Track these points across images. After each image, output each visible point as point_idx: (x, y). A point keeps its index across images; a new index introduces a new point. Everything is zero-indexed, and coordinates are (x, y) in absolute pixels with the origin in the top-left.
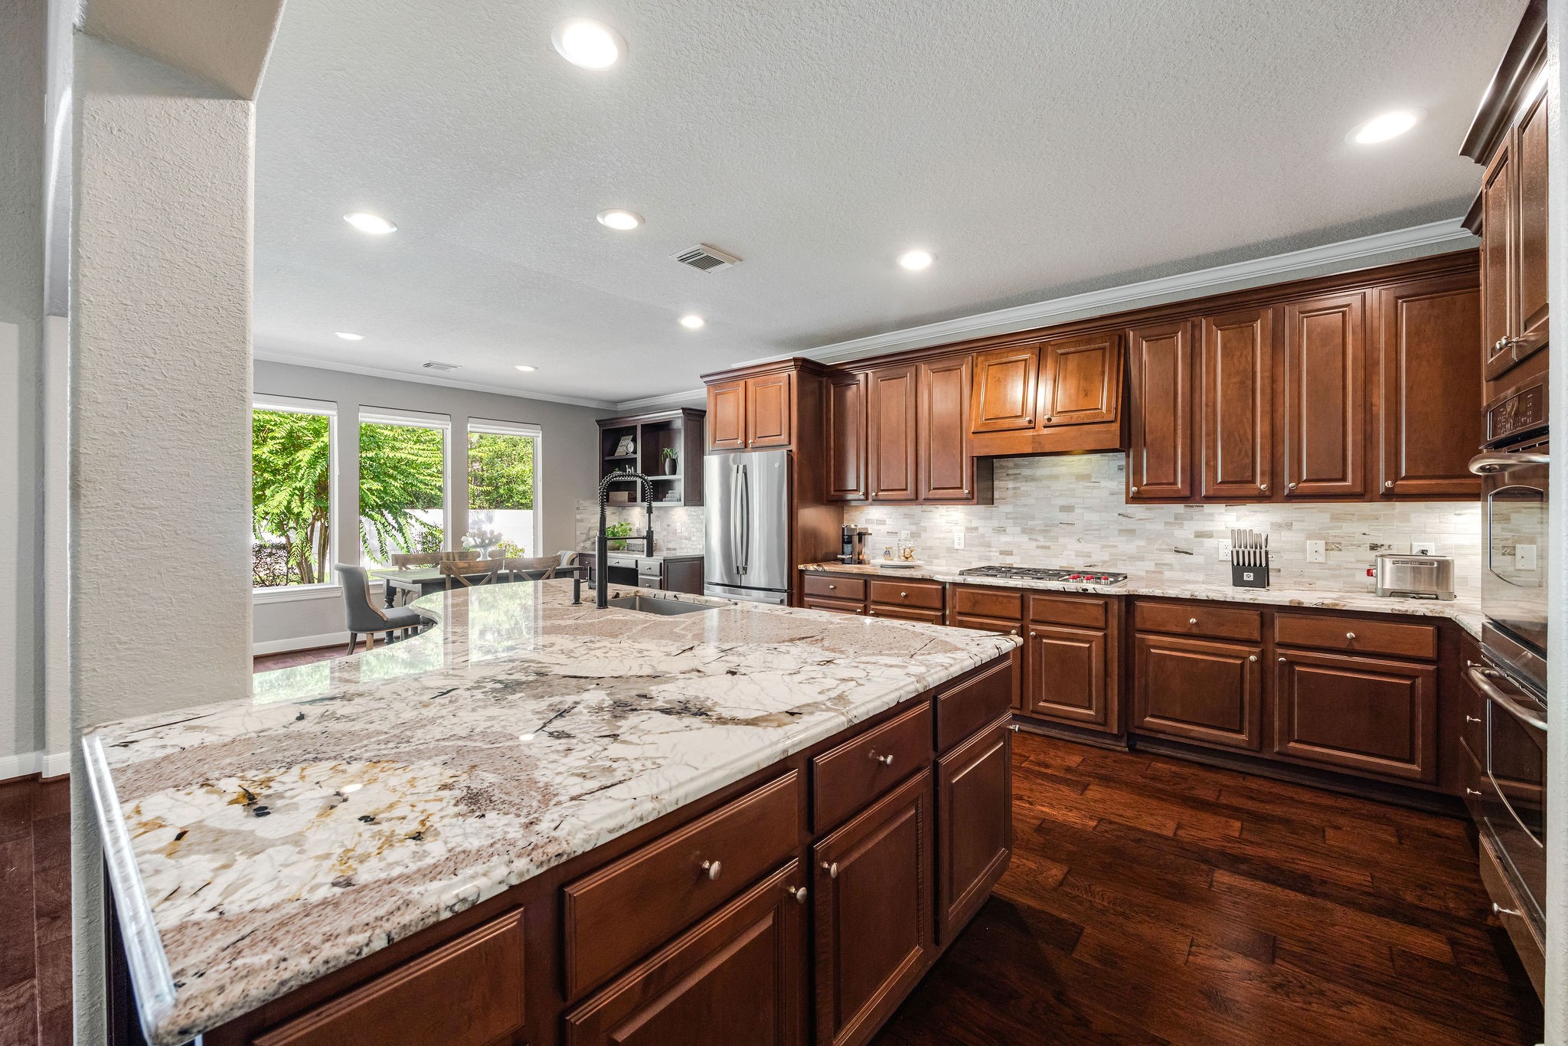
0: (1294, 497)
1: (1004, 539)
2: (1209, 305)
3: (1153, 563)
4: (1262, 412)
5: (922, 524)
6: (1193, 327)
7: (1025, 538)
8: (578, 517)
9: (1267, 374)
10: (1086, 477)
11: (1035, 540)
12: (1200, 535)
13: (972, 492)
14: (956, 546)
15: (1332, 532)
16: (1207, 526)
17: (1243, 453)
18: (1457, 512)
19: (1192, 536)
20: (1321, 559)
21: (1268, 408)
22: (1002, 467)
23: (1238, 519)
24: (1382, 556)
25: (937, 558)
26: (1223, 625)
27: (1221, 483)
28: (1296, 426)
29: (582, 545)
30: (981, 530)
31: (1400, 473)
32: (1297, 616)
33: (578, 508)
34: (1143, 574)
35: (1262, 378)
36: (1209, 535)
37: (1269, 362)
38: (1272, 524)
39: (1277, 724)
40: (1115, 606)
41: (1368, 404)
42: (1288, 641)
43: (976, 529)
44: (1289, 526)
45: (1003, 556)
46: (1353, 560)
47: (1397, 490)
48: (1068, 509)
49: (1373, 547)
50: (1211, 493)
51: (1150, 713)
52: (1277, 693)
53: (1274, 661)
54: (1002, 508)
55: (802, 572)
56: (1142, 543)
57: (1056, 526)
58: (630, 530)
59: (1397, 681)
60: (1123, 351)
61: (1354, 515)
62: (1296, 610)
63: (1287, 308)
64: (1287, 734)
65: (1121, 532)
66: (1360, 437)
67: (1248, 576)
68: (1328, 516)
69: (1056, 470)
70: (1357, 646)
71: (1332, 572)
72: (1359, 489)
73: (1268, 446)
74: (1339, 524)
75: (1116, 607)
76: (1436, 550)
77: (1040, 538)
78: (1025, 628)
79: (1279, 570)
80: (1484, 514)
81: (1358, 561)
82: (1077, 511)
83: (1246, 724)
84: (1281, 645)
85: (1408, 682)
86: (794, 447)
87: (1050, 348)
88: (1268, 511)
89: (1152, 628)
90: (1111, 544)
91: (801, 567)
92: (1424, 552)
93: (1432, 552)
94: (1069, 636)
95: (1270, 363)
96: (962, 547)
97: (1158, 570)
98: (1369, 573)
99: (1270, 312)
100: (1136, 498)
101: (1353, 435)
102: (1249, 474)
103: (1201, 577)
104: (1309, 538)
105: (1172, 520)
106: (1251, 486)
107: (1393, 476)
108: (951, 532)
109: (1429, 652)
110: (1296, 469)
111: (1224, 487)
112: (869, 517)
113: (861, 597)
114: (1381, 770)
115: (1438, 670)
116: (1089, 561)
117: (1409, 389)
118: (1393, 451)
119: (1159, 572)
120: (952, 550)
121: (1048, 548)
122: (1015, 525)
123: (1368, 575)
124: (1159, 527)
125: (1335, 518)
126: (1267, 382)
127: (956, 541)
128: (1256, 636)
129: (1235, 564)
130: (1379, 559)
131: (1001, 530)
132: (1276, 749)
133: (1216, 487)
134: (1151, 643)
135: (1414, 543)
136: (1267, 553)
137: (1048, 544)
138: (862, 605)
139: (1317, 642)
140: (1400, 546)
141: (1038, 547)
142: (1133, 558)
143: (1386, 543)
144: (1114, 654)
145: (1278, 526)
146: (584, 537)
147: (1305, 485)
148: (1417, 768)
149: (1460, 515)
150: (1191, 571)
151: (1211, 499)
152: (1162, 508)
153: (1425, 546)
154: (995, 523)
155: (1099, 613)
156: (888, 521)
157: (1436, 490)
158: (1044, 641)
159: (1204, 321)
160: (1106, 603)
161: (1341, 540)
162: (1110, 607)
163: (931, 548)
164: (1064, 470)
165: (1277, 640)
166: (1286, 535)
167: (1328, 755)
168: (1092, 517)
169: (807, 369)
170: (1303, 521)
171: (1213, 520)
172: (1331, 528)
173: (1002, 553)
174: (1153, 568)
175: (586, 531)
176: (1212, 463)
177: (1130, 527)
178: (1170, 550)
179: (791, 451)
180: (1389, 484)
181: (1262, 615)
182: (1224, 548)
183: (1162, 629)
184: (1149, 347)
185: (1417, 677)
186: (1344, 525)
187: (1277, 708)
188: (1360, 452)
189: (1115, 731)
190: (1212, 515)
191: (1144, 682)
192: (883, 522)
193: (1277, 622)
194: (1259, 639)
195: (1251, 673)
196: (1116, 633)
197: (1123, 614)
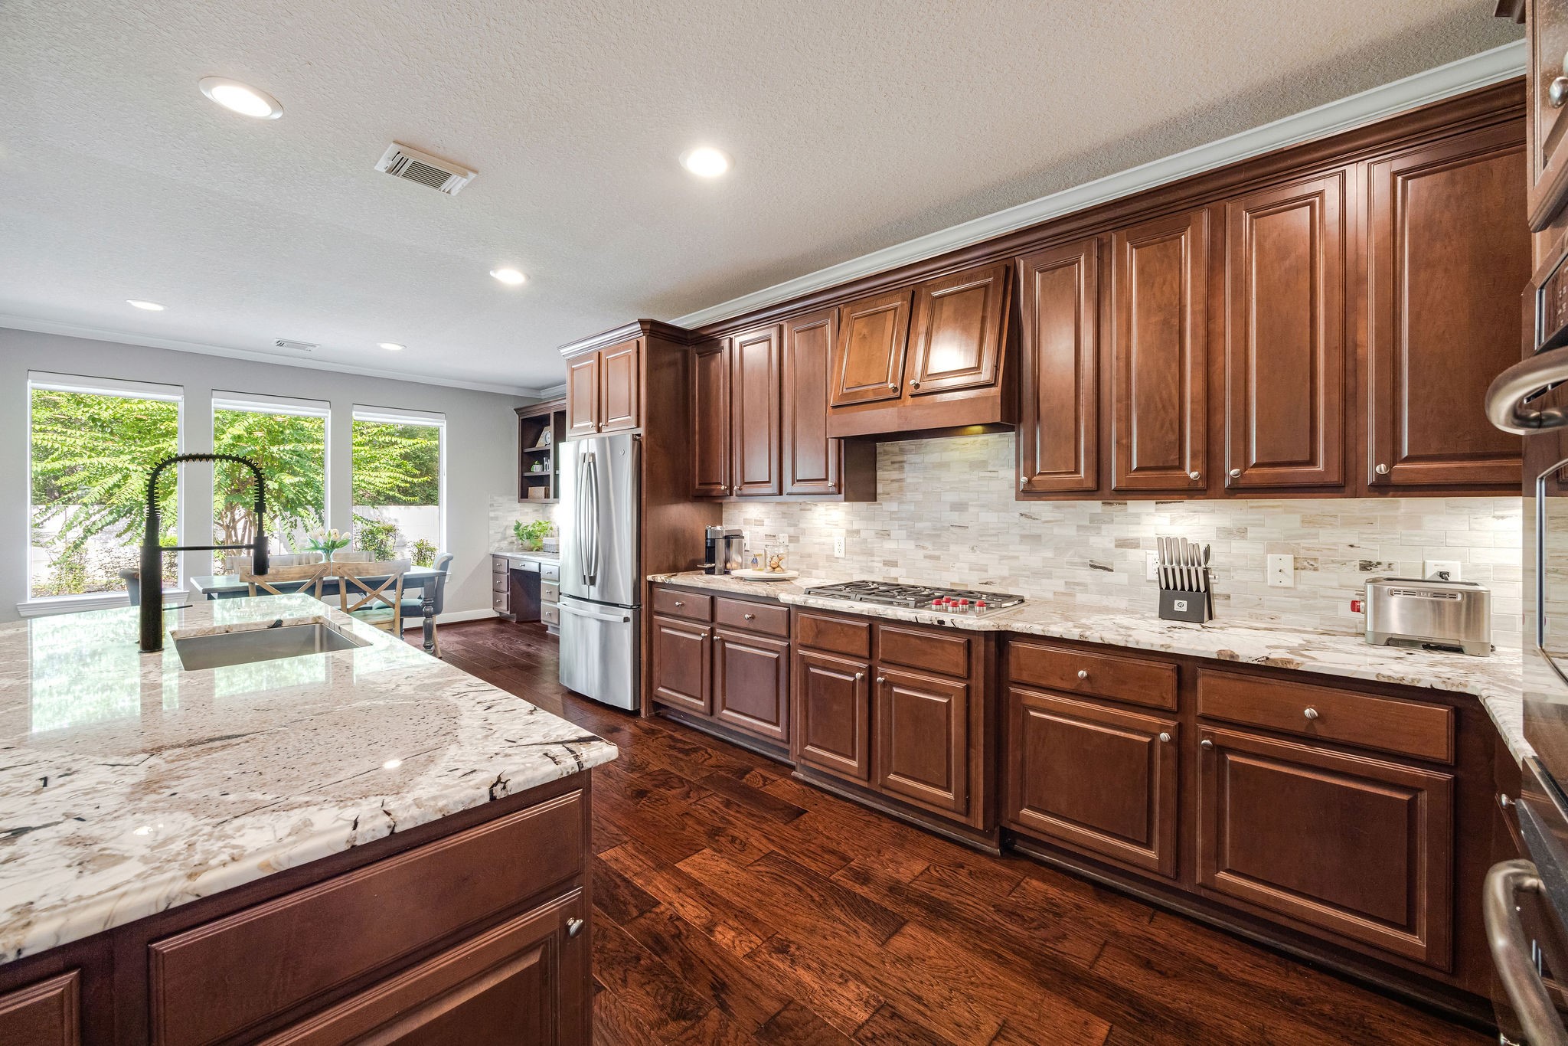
0: (1239, 490)
1: (890, 545)
2: (1119, 212)
3: (1062, 582)
4: (1193, 363)
5: (802, 525)
6: (1101, 247)
7: (910, 545)
8: (492, 514)
9: (1201, 307)
10: (981, 465)
11: (923, 548)
12: (1123, 544)
13: (838, 485)
14: (837, 554)
15: (1304, 543)
16: (1132, 532)
17: (1167, 424)
18: (1498, 513)
19: (1112, 545)
20: (1288, 582)
21: (1201, 358)
22: (886, 453)
23: (1173, 521)
24: (1374, 581)
25: (817, 568)
26: (1124, 683)
27: (1137, 470)
28: (1242, 383)
29: (497, 545)
30: (863, 534)
31: (1400, 452)
32: (1229, 675)
33: (492, 505)
34: (1050, 596)
35: (1193, 313)
36: (1134, 544)
37: (1202, 289)
38: (1218, 529)
39: (1199, 841)
40: (979, 648)
41: (1350, 344)
42: (1217, 714)
43: (858, 532)
44: (1242, 533)
45: (887, 568)
46: (1335, 584)
47: (1395, 479)
48: (959, 507)
49: (1365, 566)
50: (1123, 485)
51: (1027, 803)
52: (1200, 795)
53: (1197, 743)
54: (887, 505)
55: (651, 584)
56: (1049, 554)
57: (948, 529)
58: (551, 529)
59: (1387, 793)
60: (1010, 287)
61: (1336, 516)
62: (1227, 666)
63: (1229, 206)
64: (1216, 859)
65: (1024, 538)
66: (1336, 397)
67: (1181, 606)
68: (1298, 517)
69: (947, 456)
70: (1321, 731)
71: (1304, 602)
72: (1335, 478)
73: (1201, 415)
74: (1313, 531)
75: (982, 648)
76: (1463, 573)
77: (928, 545)
78: (874, 670)
79: (1228, 597)
80: (1528, 518)
81: (1342, 587)
82: (971, 509)
83: (1156, 837)
84: (1207, 719)
85: (1405, 797)
86: (642, 431)
87: (924, 290)
88: (1213, 511)
89: (1032, 680)
90: (1011, 554)
91: (650, 578)
92: (1443, 575)
93: (1457, 574)
94: (925, 686)
95: (1205, 290)
96: (842, 555)
97: (1068, 591)
98: (1355, 607)
99: (1205, 216)
100: (1028, 492)
101: (1327, 394)
102: (1174, 457)
103: (1123, 604)
104: (1270, 551)
105: (1087, 523)
106: (1178, 473)
107: (1388, 456)
108: (830, 536)
109: (1441, 751)
110: (1242, 447)
111: (1141, 475)
112: (748, 516)
113: (707, 618)
114: (1359, 935)
115: (1456, 781)
116: (985, 577)
117: (1415, 318)
118: (1389, 418)
119: (1071, 595)
120: (831, 558)
121: (938, 558)
122: (900, 527)
123: (1353, 610)
124: (1070, 532)
125: (1307, 521)
126: (1200, 319)
127: (836, 547)
128: (1171, 703)
129: (1164, 586)
130: (1370, 587)
131: (885, 534)
132: (1199, 879)
133: (1132, 475)
134: (1030, 703)
135: (1427, 561)
136: (1206, 572)
137: (937, 553)
138: (708, 628)
139: (1259, 719)
140: (1406, 565)
141: (925, 557)
142: (1038, 574)
143: (1385, 560)
144: (979, 714)
145: (1227, 533)
146: (499, 536)
147: (1254, 471)
148: (1420, 943)
149: (1502, 517)
150: (1110, 594)
151: (1126, 493)
152: (1074, 507)
153: (1446, 565)
154: (878, 526)
155: (960, 657)
156: (767, 522)
157: (1459, 478)
158: (896, 690)
159: (1114, 237)
160: (969, 642)
161: (1316, 554)
162: (974, 645)
163: (810, 556)
164: (954, 455)
165: (1200, 711)
166: (1237, 546)
167: (1277, 900)
168: (991, 518)
169: (657, 332)
170: (1263, 526)
171: (1139, 524)
172: (1302, 537)
173: (886, 563)
174: (1062, 589)
175: (502, 530)
176: (1124, 441)
177: (1034, 531)
178: (1084, 564)
179: (639, 435)
180: (1382, 468)
181: (1179, 670)
182: (1151, 562)
183: (1043, 682)
184: (1042, 280)
185: (1421, 790)
186: (1321, 531)
187: (1199, 815)
188: (1338, 420)
189: (980, 826)
190: (1137, 515)
191: (1019, 758)
192: (760, 523)
193: (1200, 683)
194: (1175, 708)
195: (1164, 757)
196: (981, 685)
197: (992, 658)
